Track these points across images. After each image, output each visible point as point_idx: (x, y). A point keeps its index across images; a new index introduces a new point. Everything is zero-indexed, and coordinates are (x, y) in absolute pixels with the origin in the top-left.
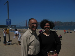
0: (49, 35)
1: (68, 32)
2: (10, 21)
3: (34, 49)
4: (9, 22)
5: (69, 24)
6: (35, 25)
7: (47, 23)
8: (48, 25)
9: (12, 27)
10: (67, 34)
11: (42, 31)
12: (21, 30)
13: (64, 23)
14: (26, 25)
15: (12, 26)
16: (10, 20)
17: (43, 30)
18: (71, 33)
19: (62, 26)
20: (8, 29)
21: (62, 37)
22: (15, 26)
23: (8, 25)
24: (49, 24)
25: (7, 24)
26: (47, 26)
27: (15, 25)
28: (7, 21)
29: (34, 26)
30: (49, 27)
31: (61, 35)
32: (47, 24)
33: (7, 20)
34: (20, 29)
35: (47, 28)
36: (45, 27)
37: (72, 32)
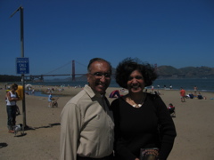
0: (140, 105)
1: (192, 97)
2: (27, 64)
3: (95, 139)
4: (23, 65)
5: (195, 74)
6: (103, 79)
7: (134, 69)
8: (137, 77)
9: (31, 80)
10: (189, 101)
11: (117, 92)
12: (57, 90)
13: (182, 69)
14: (74, 75)
15: (32, 77)
16: (27, 59)
17: (120, 89)
18: (200, 97)
19: (175, 77)
20: (20, 87)
21: (176, 110)
22: (42, 79)
23: (20, 75)
24: (140, 75)
25: (18, 71)
26: (135, 81)
27: (42, 76)
28: (18, 64)
29: (99, 79)
30: (140, 81)
31: (171, 105)
32: (135, 73)
33: (18, 59)
34: (55, 88)
35: (135, 85)
36: (129, 82)
37: (203, 95)
